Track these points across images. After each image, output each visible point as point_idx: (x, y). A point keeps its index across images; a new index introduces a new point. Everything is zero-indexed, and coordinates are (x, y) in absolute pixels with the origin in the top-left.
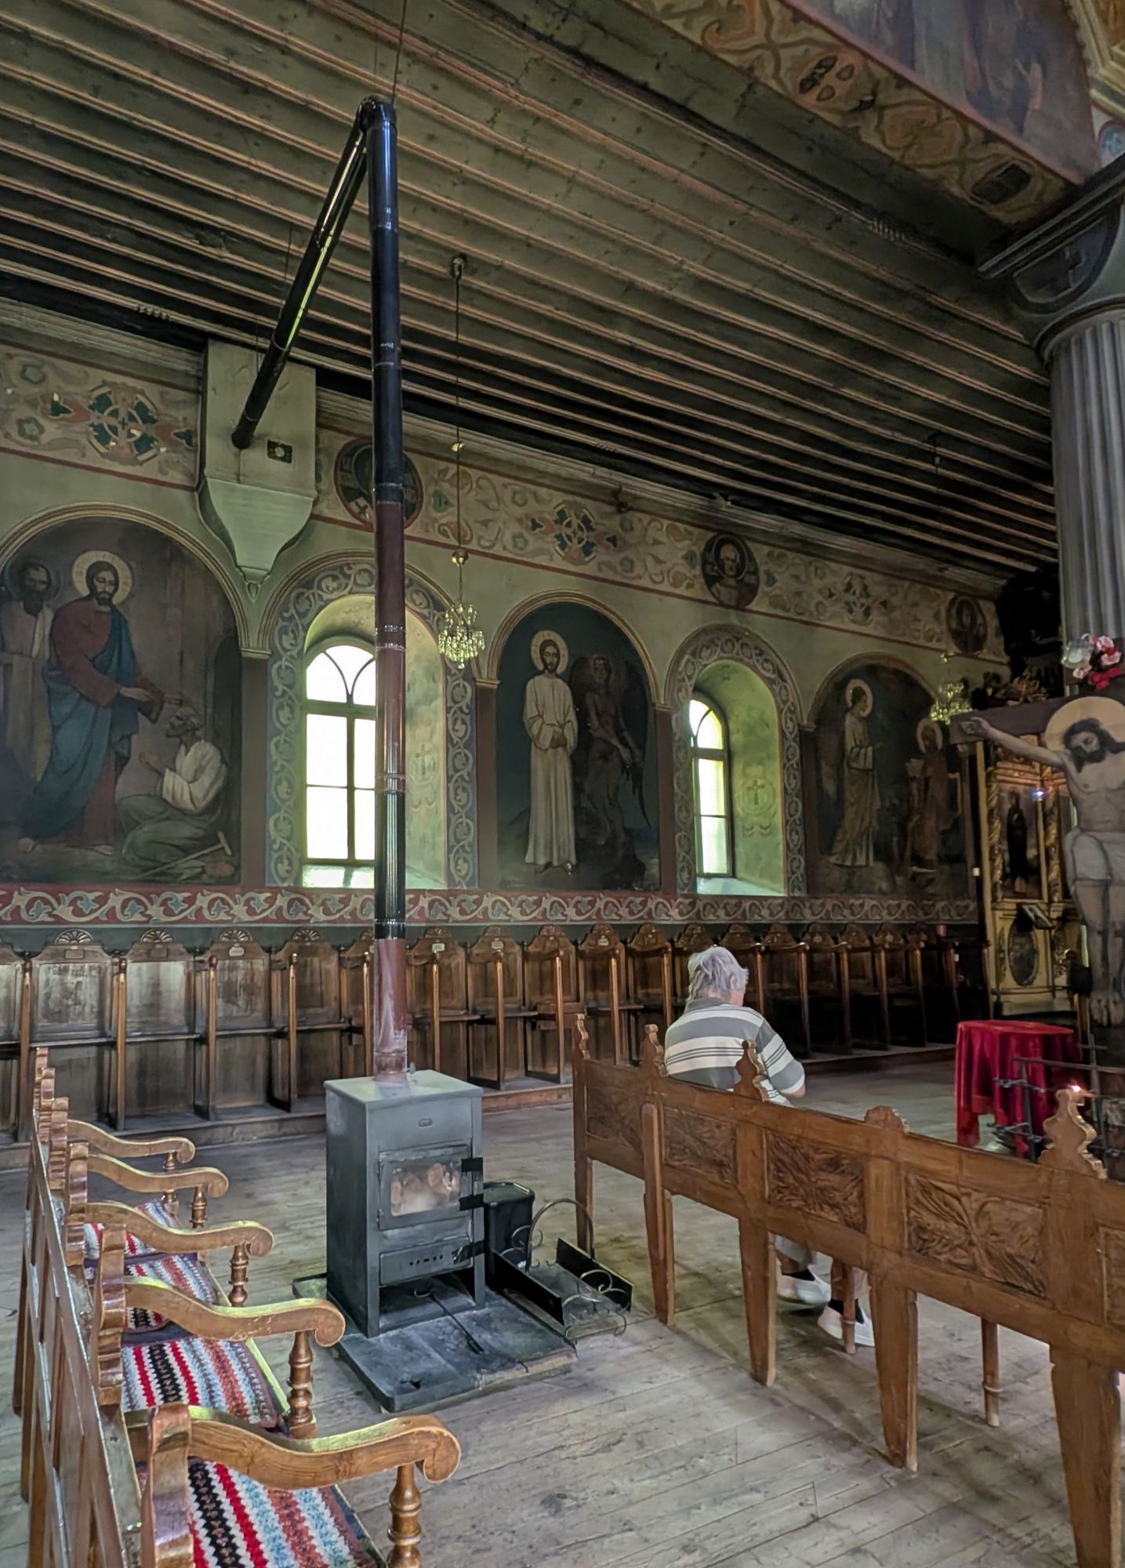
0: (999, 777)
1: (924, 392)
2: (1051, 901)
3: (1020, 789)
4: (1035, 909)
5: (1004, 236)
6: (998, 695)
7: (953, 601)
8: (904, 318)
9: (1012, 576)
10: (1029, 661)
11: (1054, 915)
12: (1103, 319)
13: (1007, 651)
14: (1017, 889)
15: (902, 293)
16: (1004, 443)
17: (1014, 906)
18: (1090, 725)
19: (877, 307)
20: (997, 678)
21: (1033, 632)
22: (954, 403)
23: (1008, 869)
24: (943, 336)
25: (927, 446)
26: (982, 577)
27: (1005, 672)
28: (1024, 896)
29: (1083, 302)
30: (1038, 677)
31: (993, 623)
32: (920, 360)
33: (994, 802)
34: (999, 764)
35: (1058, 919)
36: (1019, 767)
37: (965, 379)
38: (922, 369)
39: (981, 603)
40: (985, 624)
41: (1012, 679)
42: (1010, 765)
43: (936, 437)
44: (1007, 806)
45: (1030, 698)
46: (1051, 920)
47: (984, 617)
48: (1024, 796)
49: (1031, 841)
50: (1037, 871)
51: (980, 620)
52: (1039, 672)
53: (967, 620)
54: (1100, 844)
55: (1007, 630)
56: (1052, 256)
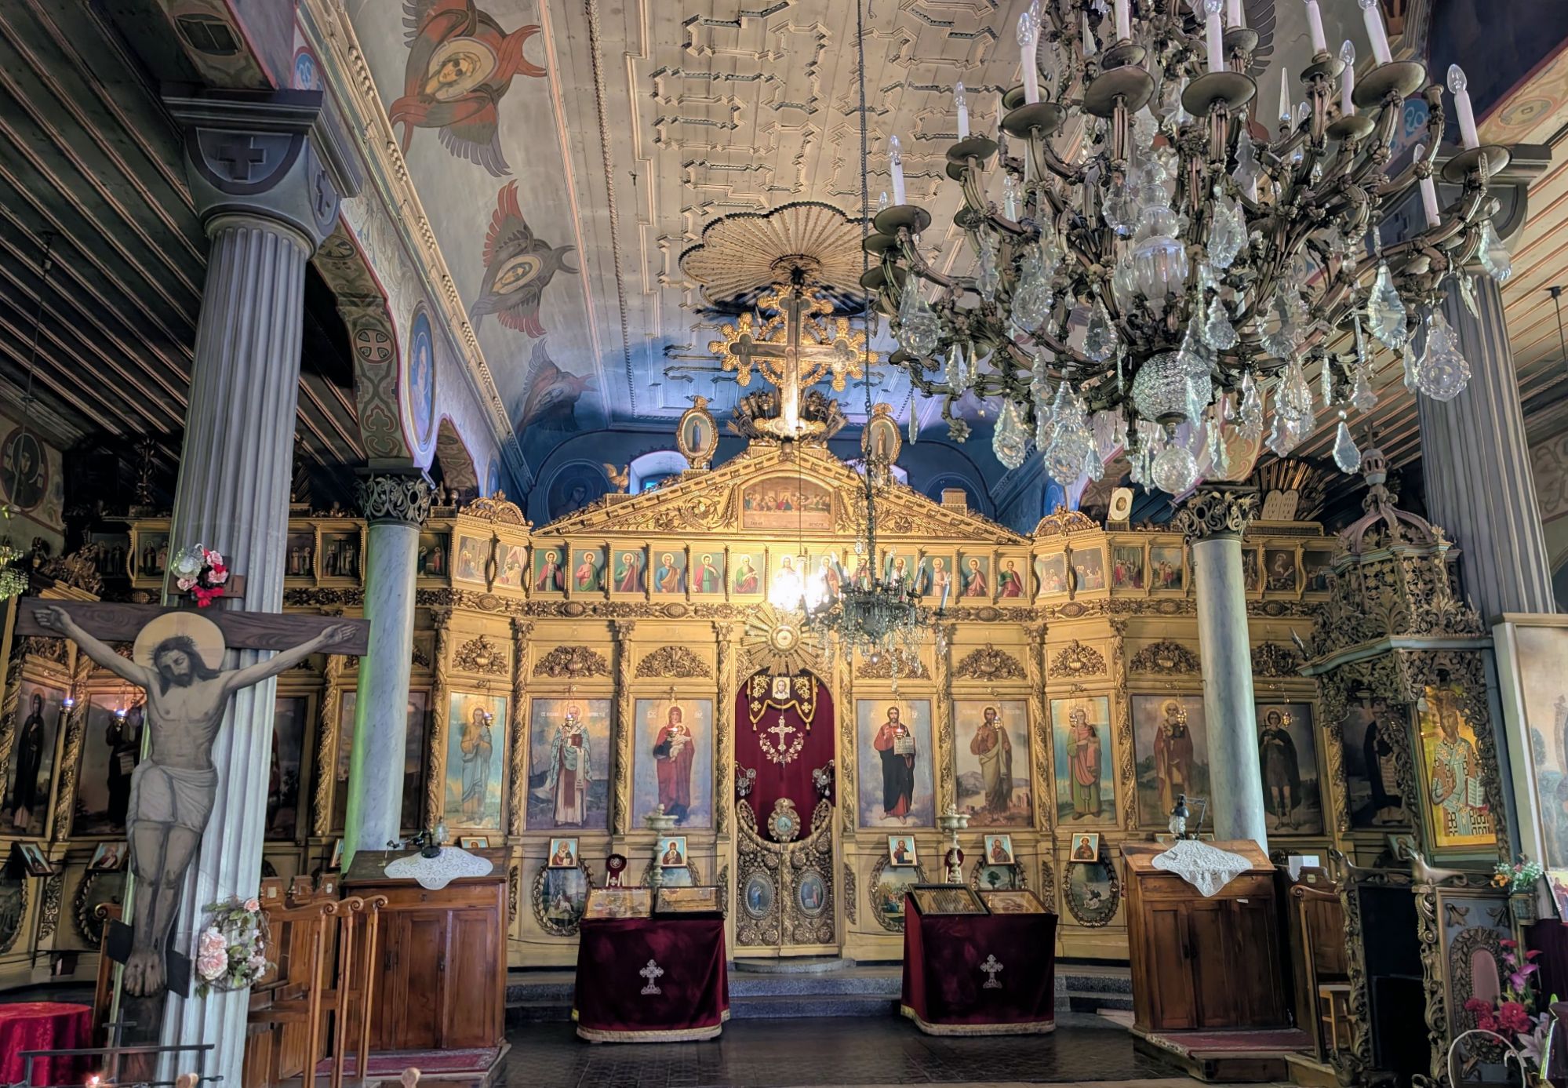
0: (25, 674)
1: (55, 178)
2: (54, 839)
3: (47, 693)
4: (34, 849)
5: (197, 85)
6: (46, 570)
7: (14, 433)
8: (57, 86)
9: (91, 430)
10: (90, 537)
11: (54, 857)
12: (272, 229)
13: (65, 518)
14: (17, 823)
15: (65, 59)
16: (129, 284)
17: (8, 846)
18: (182, 644)
19: (31, 54)
20: (46, 546)
21: (101, 503)
22: (86, 210)
23: (10, 796)
24: (98, 134)
25: (39, 242)
26: (55, 418)
27: (58, 542)
28: (22, 831)
29: (257, 201)
30: (96, 559)
31: (56, 478)
32: (62, 141)
33: (12, 707)
34: (28, 657)
35: (59, 862)
36: (51, 664)
37: (107, 193)
38: (60, 153)
39: (47, 448)
40: (46, 477)
41: (65, 554)
42: (41, 661)
43: (52, 235)
44: (27, 712)
45: (81, 583)
46: (49, 863)
47: (46, 467)
48: (49, 703)
49: (46, 761)
50: (46, 800)
51: (41, 470)
52: (97, 554)
53: (25, 464)
54: (170, 778)
55: (73, 494)
56: (238, 136)
